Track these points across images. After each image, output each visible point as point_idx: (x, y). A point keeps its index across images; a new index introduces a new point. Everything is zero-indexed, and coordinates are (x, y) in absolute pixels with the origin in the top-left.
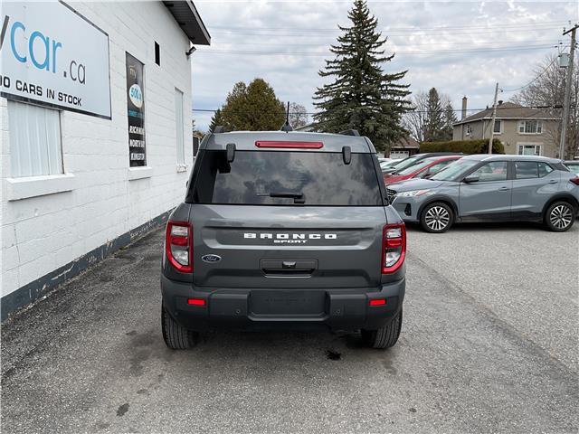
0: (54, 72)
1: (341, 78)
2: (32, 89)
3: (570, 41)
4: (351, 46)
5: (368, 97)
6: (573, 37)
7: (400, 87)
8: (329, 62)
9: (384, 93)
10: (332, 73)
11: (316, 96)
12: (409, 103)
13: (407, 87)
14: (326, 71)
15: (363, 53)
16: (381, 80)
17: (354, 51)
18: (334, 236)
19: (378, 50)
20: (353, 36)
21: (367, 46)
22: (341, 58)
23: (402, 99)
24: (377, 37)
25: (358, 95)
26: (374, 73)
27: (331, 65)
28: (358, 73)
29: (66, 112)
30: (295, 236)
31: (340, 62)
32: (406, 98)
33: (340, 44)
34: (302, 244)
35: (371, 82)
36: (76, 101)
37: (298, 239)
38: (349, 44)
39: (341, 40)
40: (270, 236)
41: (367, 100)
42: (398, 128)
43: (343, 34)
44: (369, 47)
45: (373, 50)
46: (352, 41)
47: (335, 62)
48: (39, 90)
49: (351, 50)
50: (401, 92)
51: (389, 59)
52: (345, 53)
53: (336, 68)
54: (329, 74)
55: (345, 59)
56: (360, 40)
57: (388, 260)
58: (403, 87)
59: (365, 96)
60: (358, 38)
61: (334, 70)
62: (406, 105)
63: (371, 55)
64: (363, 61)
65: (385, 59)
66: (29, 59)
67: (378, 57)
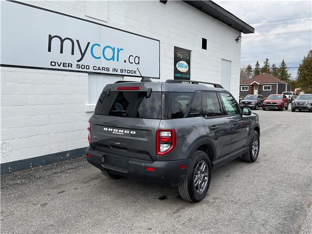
0: (118, 61)
2: (103, 69)
18: (135, 133)
29: (125, 77)
30: (120, 131)
34: (122, 135)
36: (132, 72)
40: (112, 130)
48: (108, 69)
57: (161, 148)
66: (102, 57)
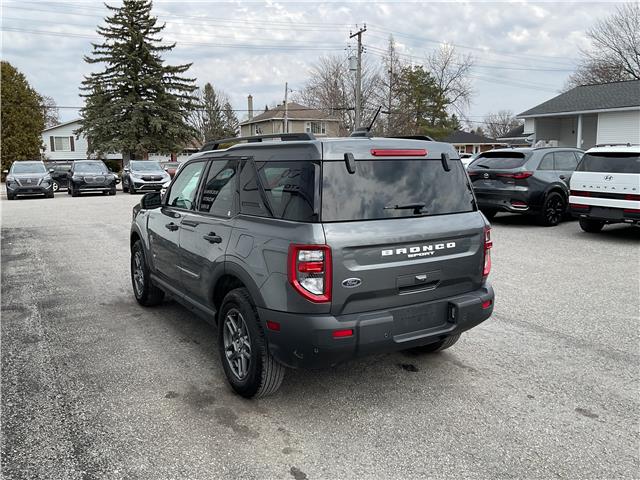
1: (113, 65)
3: (357, 45)
4: (122, 29)
5: (149, 90)
6: (359, 40)
7: (185, 80)
8: (96, 46)
9: (167, 86)
10: (101, 60)
11: (83, 86)
12: (198, 99)
13: (193, 81)
14: (94, 57)
15: (139, 39)
16: (163, 72)
17: (127, 35)
18: (454, 245)
19: (156, 36)
20: (124, 17)
21: (142, 31)
22: (111, 42)
23: (189, 94)
24: (153, 22)
25: (137, 88)
26: (154, 63)
27: (98, 49)
28: (134, 61)
31: (111, 47)
32: (194, 94)
33: (108, 25)
34: (431, 256)
35: (150, 72)
37: (428, 251)
38: (120, 26)
39: (110, 21)
41: (148, 94)
42: (187, 127)
43: (111, 14)
44: (146, 33)
45: (150, 36)
46: (124, 23)
47: (104, 46)
49: (122, 34)
50: (186, 86)
51: (170, 48)
52: (117, 37)
53: (106, 53)
54: (97, 61)
55: (117, 44)
56: (133, 24)
58: (189, 80)
59: (144, 89)
60: (131, 20)
61: (104, 56)
62: (193, 102)
63: (148, 42)
64: (140, 47)
65: (165, 48)
67: (156, 45)
